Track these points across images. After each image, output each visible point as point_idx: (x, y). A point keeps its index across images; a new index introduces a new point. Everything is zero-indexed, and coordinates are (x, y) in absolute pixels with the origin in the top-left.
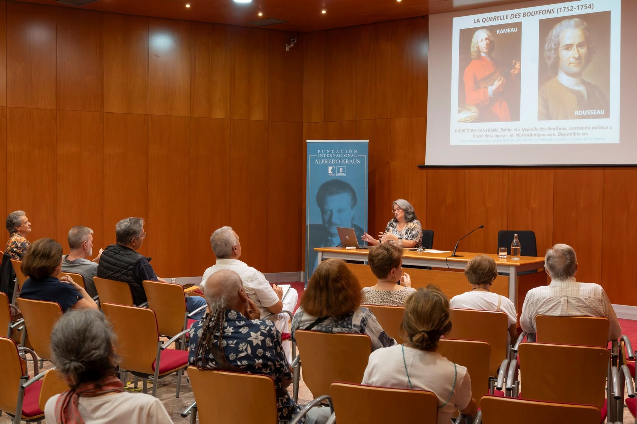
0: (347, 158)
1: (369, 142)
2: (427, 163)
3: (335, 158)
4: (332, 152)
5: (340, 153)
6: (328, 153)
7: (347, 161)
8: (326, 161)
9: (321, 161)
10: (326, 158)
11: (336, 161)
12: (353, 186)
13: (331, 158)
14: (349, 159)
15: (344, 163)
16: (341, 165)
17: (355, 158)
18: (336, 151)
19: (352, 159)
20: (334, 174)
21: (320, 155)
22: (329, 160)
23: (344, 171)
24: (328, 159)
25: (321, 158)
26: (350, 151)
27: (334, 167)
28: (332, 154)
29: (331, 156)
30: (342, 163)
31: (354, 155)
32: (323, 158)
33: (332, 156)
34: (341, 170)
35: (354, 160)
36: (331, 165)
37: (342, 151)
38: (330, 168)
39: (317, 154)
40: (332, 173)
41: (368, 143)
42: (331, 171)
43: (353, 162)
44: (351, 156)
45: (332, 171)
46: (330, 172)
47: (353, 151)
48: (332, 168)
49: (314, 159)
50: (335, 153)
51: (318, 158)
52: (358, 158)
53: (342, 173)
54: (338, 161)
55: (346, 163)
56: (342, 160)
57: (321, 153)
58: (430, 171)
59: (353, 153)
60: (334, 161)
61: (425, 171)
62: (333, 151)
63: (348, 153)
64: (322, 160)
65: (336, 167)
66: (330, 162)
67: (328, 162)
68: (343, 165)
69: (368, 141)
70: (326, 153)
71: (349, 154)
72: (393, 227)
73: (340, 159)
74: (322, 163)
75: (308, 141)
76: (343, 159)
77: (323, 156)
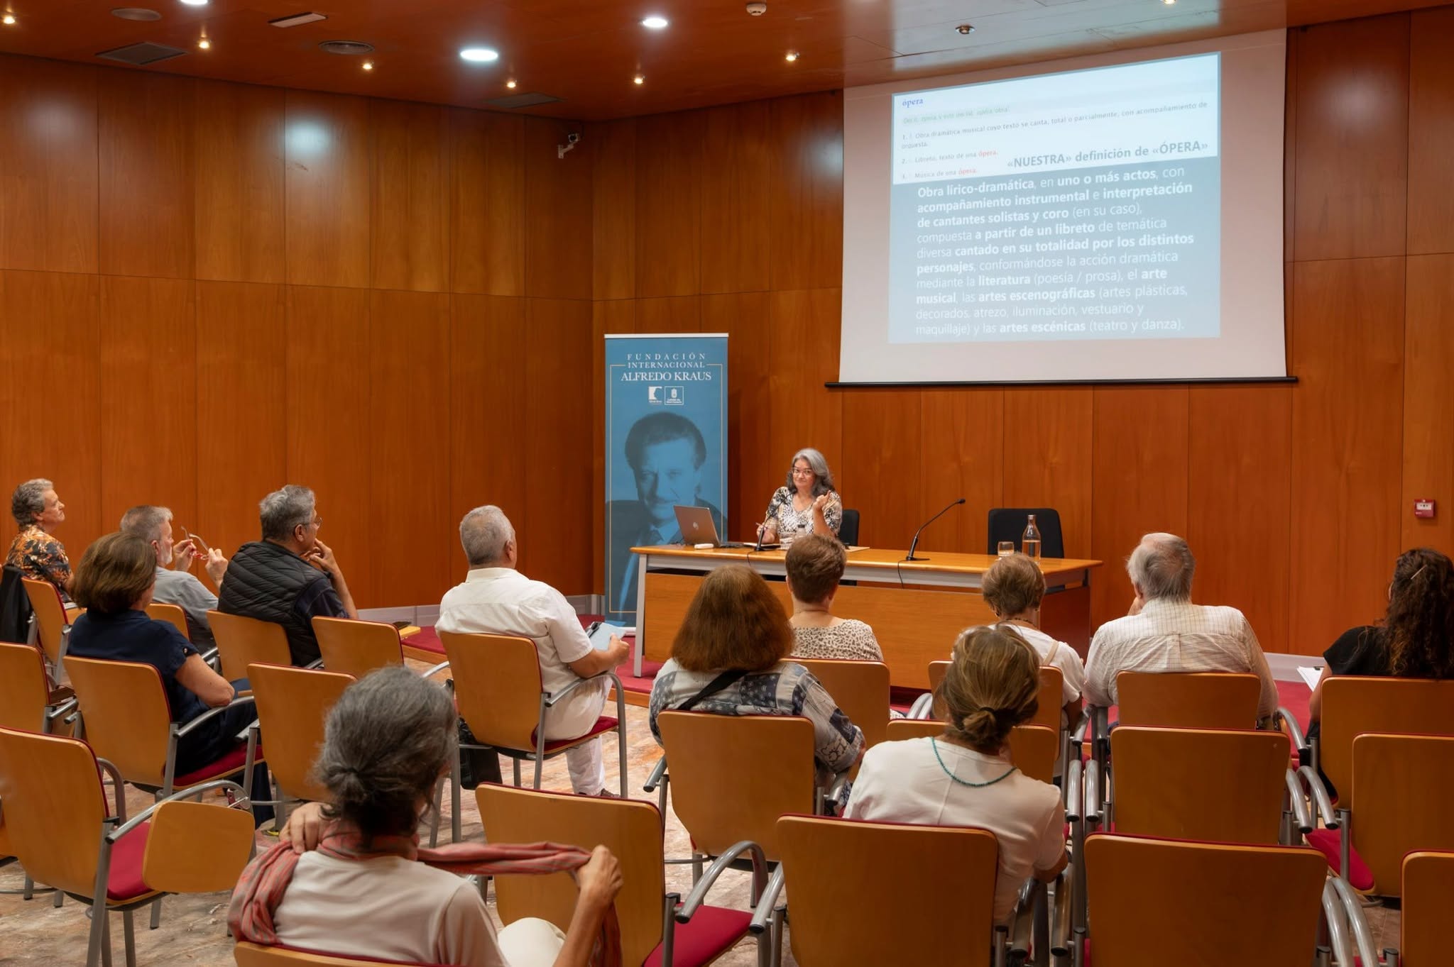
0: (686, 370)
1: (729, 338)
2: (844, 378)
3: (662, 370)
4: (656, 359)
5: (671, 360)
6: (648, 361)
7: (686, 376)
8: (643, 377)
9: (633, 376)
10: (644, 370)
11: (663, 376)
13: (654, 370)
14: (690, 371)
15: (680, 379)
16: (673, 383)
17: (702, 370)
18: (663, 356)
19: (696, 370)
20: (660, 402)
21: (631, 365)
22: (650, 374)
23: (679, 396)
24: (647, 371)
25: (634, 371)
26: (692, 357)
27: (661, 388)
28: (656, 362)
29: (653, 365)
30: (676, 379)
31: (699, 364)
32: (639, 370)
33: (656, 365)
34: (674, 392)
35: (699, 373)
36: (654, 384)
37: (676, 357)
38: (652, 390)
39: (626, 362)
40: (654, 398)
41: (727, 340)
42: (653, 395)
43: (697, 377)
44: (693, 365)
45: (656, 394)
46: (652, 396)
47: (698, 356)
48: (657, 389)
49: (619, 372)
50: (662, 360)
51: (627, 370)
52: (707, 369)
53: (677, 398)
54: (667, 376)
55: (684, 379)
56: (676, 373)
57: (633, 359)
58: (849, 394)
59: (697, 360)
60: (659, 377)
61: (839, 394)
62: (658, 356)
63: (687, 360)
64: (636, 374)
65: (663, 389)
66: (652, 378)
67: (648, 377)
68: (678, 383)
69: (726, 335)
70: (643, 359)
71: (690, 361)
72: (785, 503)
73: (672, 371)
74: (636, 380)
75: (607, 336)
76: (678, 372)
77: (639, 365)
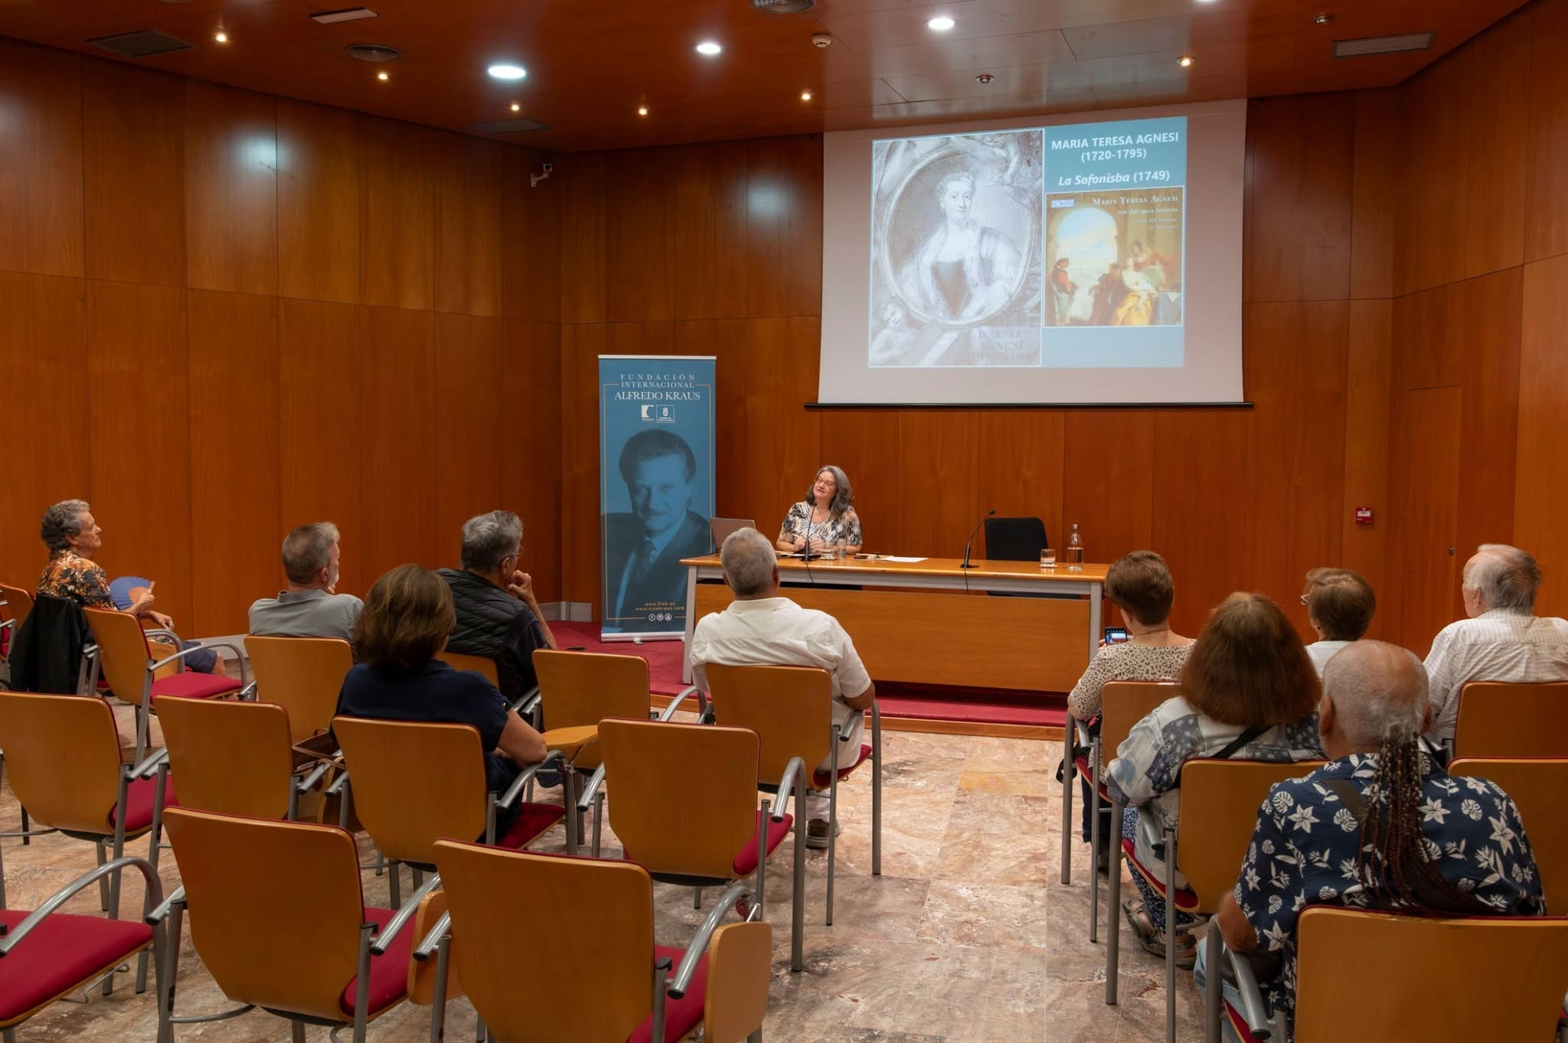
0: (677, 390)
1: (717, 361)
2: (824, 398)
3: (654, 390)
5: (662, 380)
6: (641, 381)
7: (676, 396)
8: (636, 395)
9: (626, 395)
10: (636, 389)
11: (655, 396)
13: (646, 389)
14: (681, 391)
15: (671, 399)
16: (664, 402)
17: (691, 391)
18: (654, 377)
19: (686, 390)
20: (652, 420)
21: (624, 384)
22: (642, 393)
23: (670, 415)
24: (640, 390)
25: (626, 390)
26: (682, 377)
27: (652, 406)
28: (648, 381)
29: (645, 385)
30: (667, 399)
31: (689, 385)
32: (631, 389)
33: (648, 385)
34: (665, 411)
35: (689, 393)
36: (646, 402)
37: (667, 378)
38: (645, 408)
39: (619, 382)
40: (647, 417)
41: (714, 362)
42: (646, 414)
43: (687, 397)
44: (683, 386)
45: (648, 412)
46: (644, 415)
47: (687, 377)
48: (649, 408)
49: (613, 391)
50: (654, 381)
51: (620, 390)
52: (696, 389)
53: (668, 416)
54: (659, 396)
55: (675, 399)
56: (667, 393)
57: (626, 379)
58: (827, 414)
59: (687, 380)
60: (651, 396)
61: (817, 414)
62: (649, 377)
63: (678, 380)
64: (629, 393)
65: (655, 407)
66: (644, 398)
67: (640, 396)
68: (669, 402)
69: (714, 358)
70: (636, 379)
71: (680, 381)
72: (801, 517)
73: (664, 390)
74: (630, 398)
75: (600, 356)
76: (669, 392)
77: (631, 385)
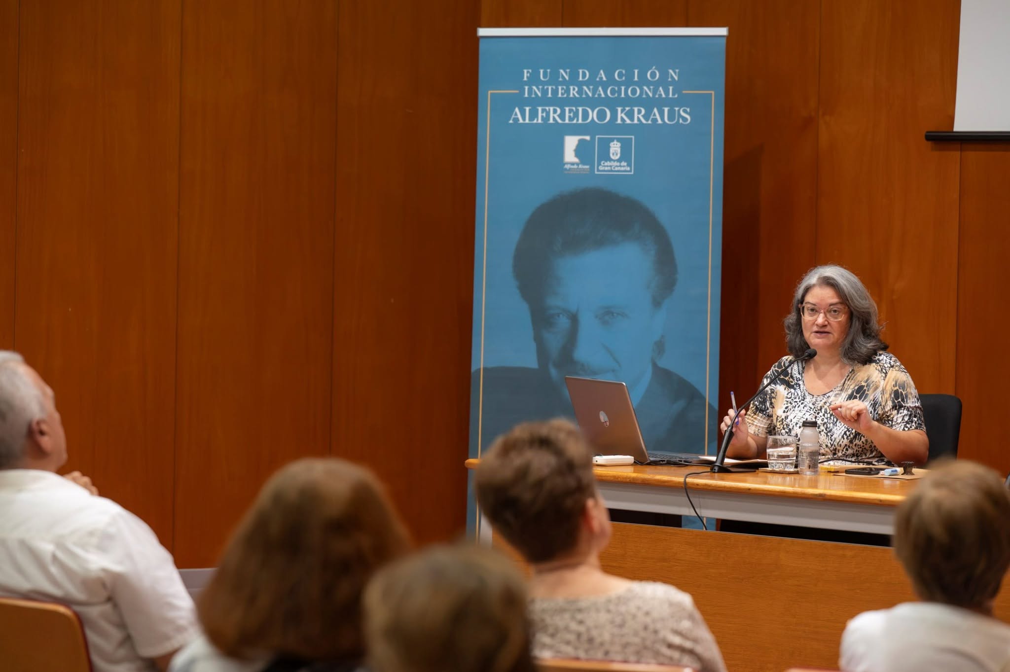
0: (641, 102)
1: (728, 38)
2: (963, 123)
3: (592, 103)
4: (581, 79)
5: (611, 81)
6: (564, 82)
7: (639, 115)
8: (554, 116)
9: (533, 115)
10: (555, 101)
11: (593, 115)
12: (664, 216)
13: (575, 102)
14: (649, 104)
15: (628, 121)
16: (613, 128)
17: (671, 103)
18: (594, 74)
19: (660, 103)
20: (587, 167)
21: (530, 90)
22: (567, 109)
23: (625, 156)
24: (562, 103)
25: (534, 103)
26: (653, 75)
27: (588, 138)
28: (580, 85)
29: (573, 92)
30: (619, 121)
31: (667, 92)
32: (545, 101)
33: (580, 92)
34: (615, 148)
35: (666, 109)
36: (574, 130)
37: (620, 75)
38: (571, 143)
39: (520, 85)
40: (576, 160)
41: (724, 41)
42: (573, 154)
43: (662, 118)
44: (654, 93)
45: (578, 152)
46: (570, 156)
47: (664, 75)
48: (580, 141)
49: (506, 105)
50: (592, 82)
51: (521, 102)
52: (681, 101)
53: (619, 160)
54: (601, 115)
55: (636, 121)
56: (619, 109)
57: (534, 80)
58: (974, 156)
59: (664, 81)
60: (585, 115)
61: (954, 156)
62: (584, 74)
63: (643, 81)
64: (540, 109)
65: (593, 138)
66: (571, 119)
67: (562, 115)
68: (624, 128)
69: (723, 31)
70: (554, 80)
71: (648, 83)
72: (789, 385)
73: (612, 103)
74: (540, 121)
75: (482, 32)
76: (624, 106)
77: (545, 92)
